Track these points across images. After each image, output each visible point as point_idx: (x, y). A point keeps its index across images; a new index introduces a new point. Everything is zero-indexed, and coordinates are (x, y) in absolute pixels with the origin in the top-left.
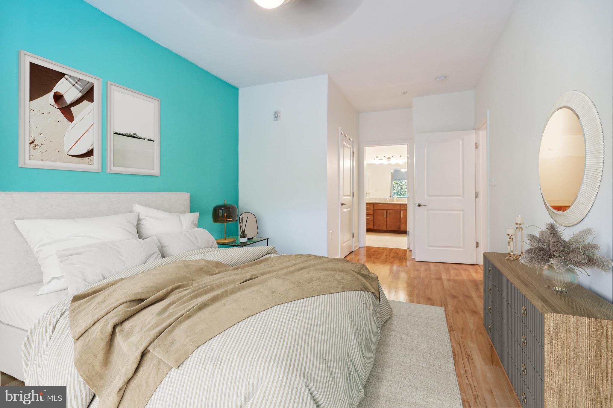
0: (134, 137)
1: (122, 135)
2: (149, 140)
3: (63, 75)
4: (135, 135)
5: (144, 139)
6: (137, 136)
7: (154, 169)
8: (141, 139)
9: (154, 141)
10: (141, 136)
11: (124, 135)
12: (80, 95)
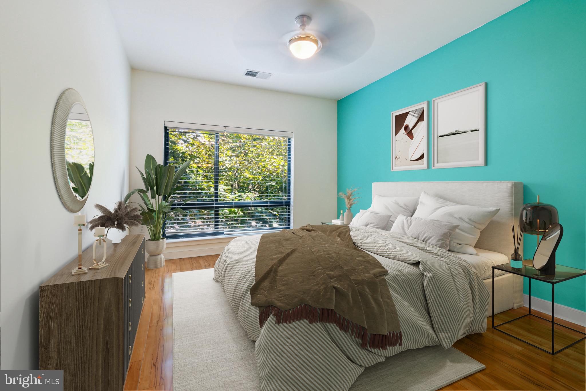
0: (456, 134)
1: (445, 136)
2: (472, 131)
3: (408, 113)
4: (457, 131)
5: (467, 132)
6: (458, 132)
7: (478, 160)
8: (464, 133)
9: (479, 130)
10: (463, 131)
11: (447, 136)
12: (417, 119)
